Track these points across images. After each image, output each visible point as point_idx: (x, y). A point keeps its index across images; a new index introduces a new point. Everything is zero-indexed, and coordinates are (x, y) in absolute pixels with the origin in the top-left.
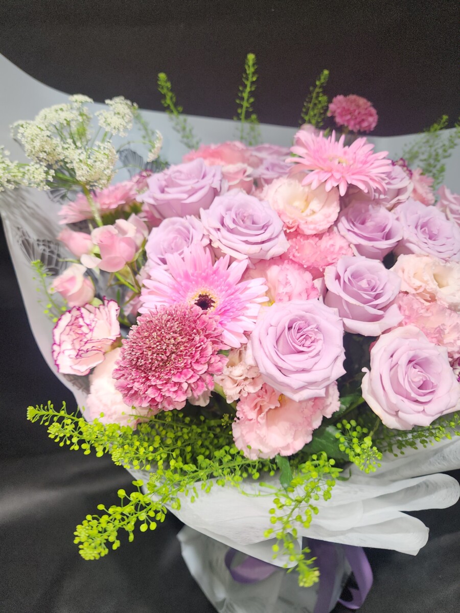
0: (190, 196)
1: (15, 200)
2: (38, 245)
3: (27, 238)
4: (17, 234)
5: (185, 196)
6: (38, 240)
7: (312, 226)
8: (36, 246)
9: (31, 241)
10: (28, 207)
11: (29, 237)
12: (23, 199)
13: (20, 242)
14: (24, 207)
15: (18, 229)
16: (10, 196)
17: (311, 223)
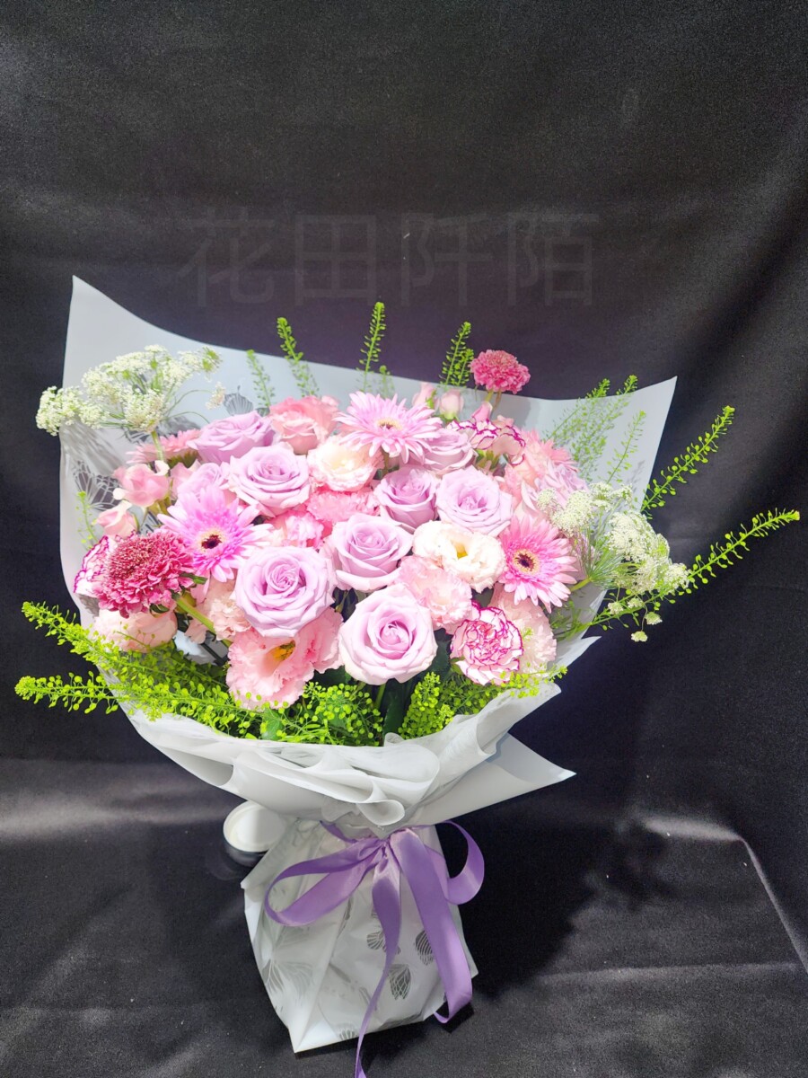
0: (228, 444)
1: (84, 437)
2: (98, 481)
3: (87, 472)
4: (75, 467)
5: (222, 444)
6: (100, 476)
7: (340, 484)
8: (95, 481)
9: (90, 476)
10: (97, 444)
11: (90, 472)
12: (94, 436)
13: (77, 475)
14: (93, 444)
15: (79, 463)
16: (79, 433)
17: (341, 480)
